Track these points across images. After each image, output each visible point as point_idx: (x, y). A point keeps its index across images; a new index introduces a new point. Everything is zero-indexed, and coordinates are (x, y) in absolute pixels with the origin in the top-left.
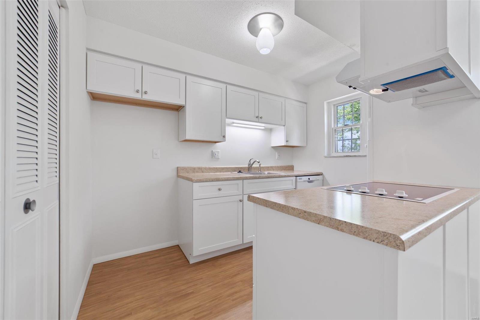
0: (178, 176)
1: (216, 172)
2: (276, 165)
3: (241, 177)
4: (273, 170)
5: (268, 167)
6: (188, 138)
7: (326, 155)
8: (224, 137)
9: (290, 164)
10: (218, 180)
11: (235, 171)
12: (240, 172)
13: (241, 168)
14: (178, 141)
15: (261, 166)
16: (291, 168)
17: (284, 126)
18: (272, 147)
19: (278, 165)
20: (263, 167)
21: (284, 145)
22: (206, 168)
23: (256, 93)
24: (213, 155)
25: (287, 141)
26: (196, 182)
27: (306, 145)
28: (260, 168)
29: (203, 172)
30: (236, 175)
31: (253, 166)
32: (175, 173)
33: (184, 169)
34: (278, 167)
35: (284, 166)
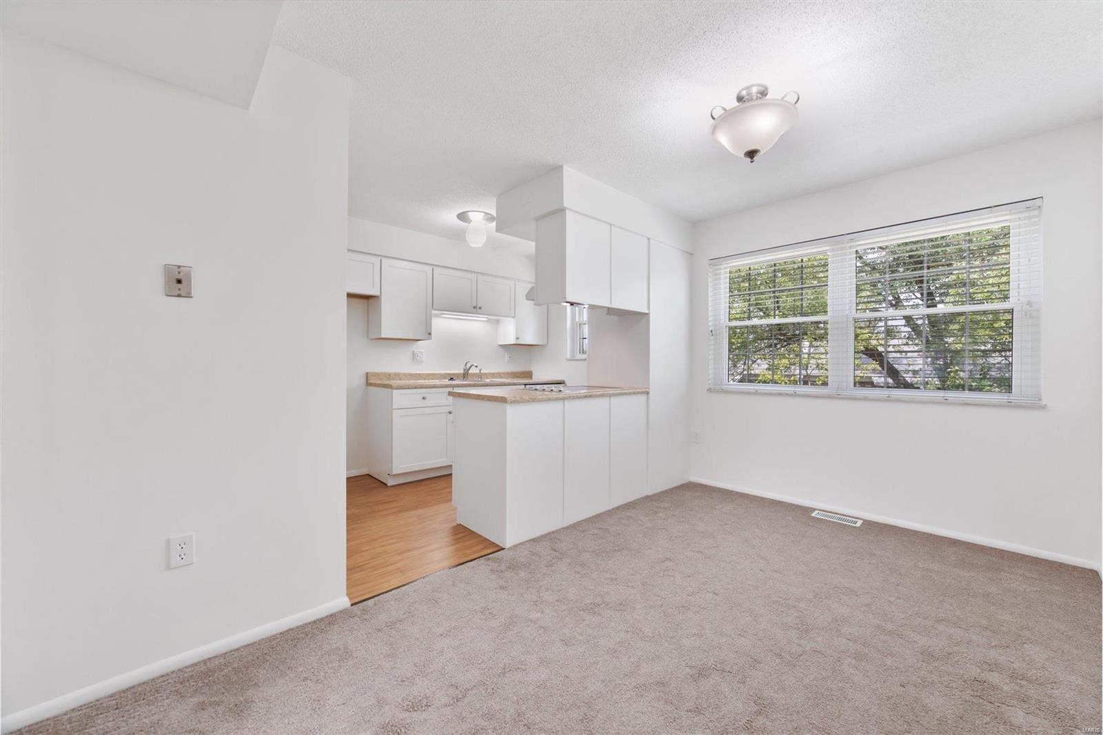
0: (368, 384)
1: (419, 379)
2: (506, 371)
3: (451, 385)
4: (501, 378)
5: (493, 374)
6: (383, 336)
7: (569, 357)
8: (430, 334)
9: (527, 369)
10: (422, 387)
11: (445, 378)
12: (452, 379)
13: (454, 374)
14: (368, 338)
15: (482, 372)
16: (529, 375)
17: (514, 317)
18: (500, 345)
19: (508, 371)
20: (485, 374)
21: (512, 343)
22: (405, 375)
23: (473, 276)
24: (414, 356)
25: (517, 338)
26: (397, 389)
27: (546, 343)
28: (480, 375)
29: (400, 379)
30: (446, 382)
31: (470, 372)
32: (363, 380)
33: (377, 375)
34: (508, 374)
35: (518, 373)
